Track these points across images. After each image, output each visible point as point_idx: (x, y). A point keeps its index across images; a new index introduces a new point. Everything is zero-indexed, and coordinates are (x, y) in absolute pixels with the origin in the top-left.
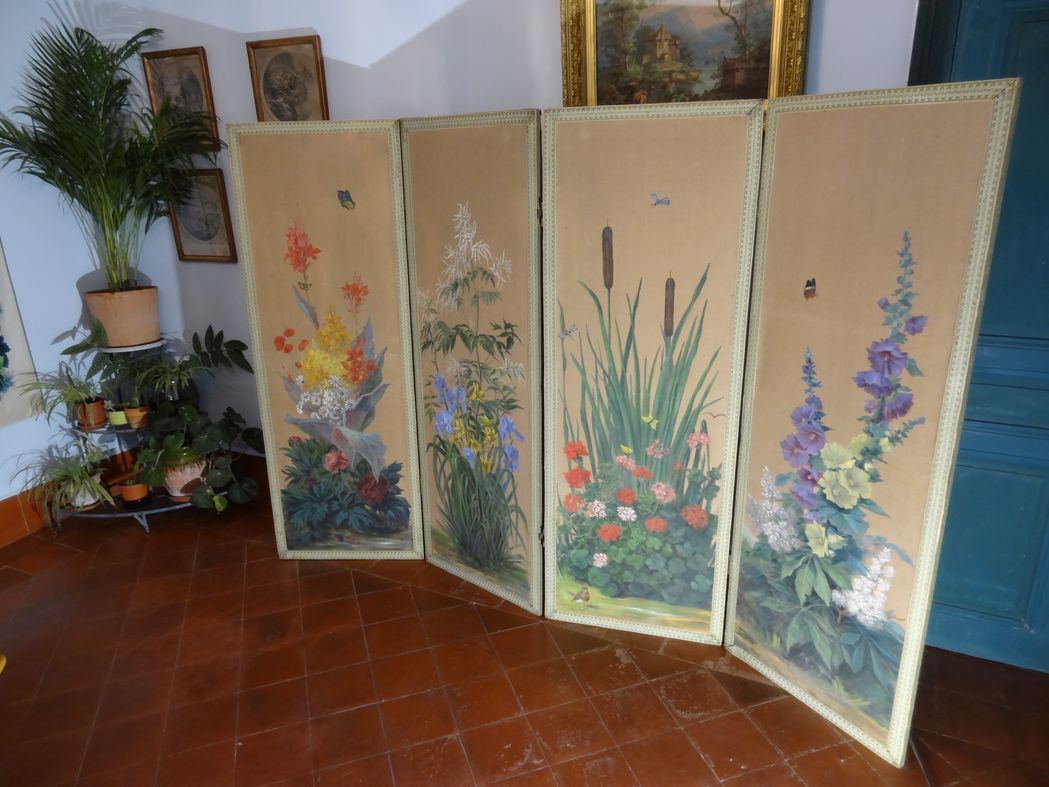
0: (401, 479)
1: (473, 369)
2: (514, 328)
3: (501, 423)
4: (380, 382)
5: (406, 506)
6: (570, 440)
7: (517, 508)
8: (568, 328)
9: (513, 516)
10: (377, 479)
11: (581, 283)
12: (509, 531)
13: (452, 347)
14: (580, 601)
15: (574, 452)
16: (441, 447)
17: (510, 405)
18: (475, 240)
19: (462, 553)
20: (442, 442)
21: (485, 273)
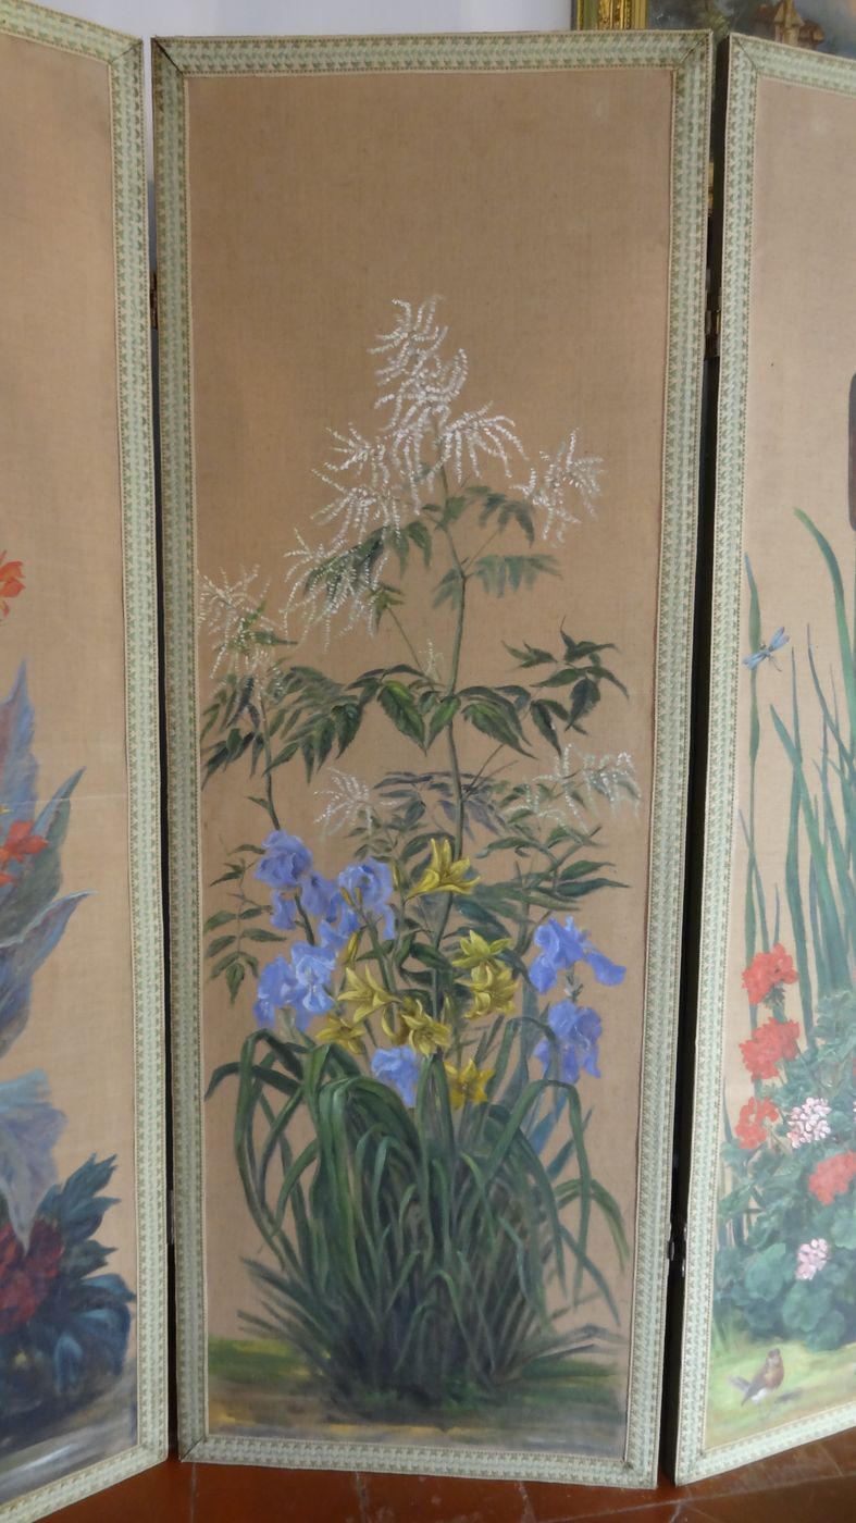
0: (109, 1216)
1: (430, 797)
2: (601, 654)
3: (537, 941)
4: (53, 891)
5: (120, 1300)
6: (759, 948)
7: (589, 1191)
8: (767, 637)
9: (570, 1216)
10: (24, 1238)
11: (802, 516)
12: (552, 1263)
13: (345, 743)
14: (762, 1393)
15: (765, 980)
16: (279, 1067)
17: (573, 885)
18: (458, 407)
19: (345, 1388)
20: (282, 1050)
21: (494, 501)
